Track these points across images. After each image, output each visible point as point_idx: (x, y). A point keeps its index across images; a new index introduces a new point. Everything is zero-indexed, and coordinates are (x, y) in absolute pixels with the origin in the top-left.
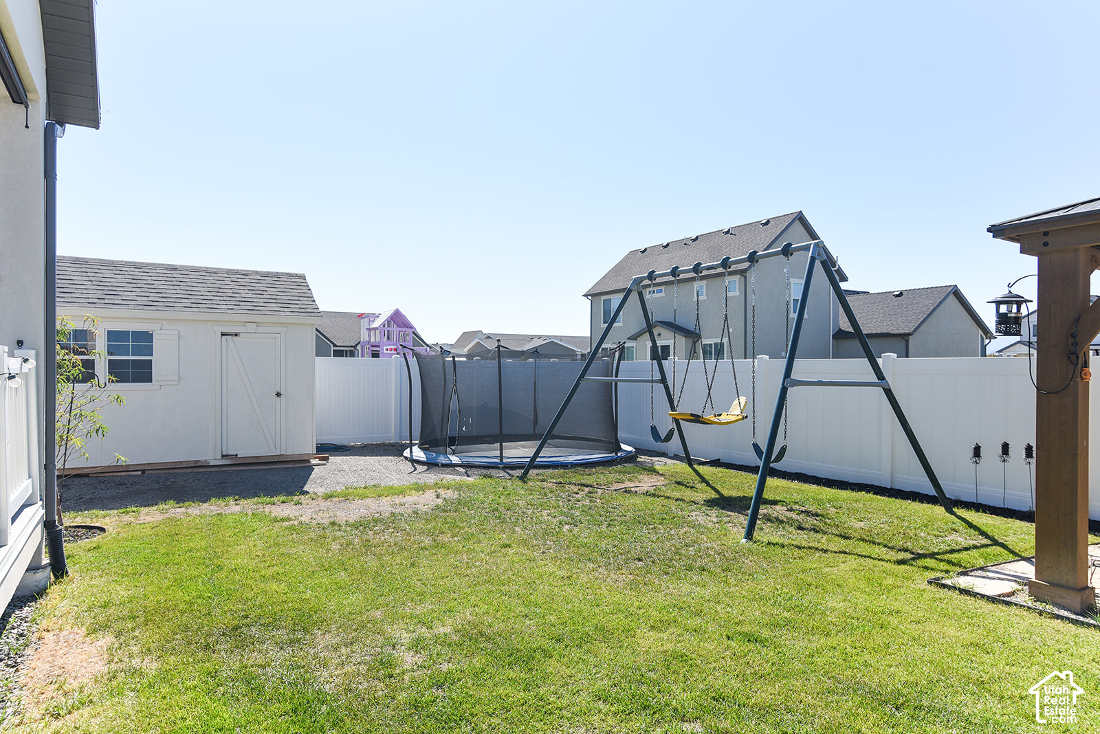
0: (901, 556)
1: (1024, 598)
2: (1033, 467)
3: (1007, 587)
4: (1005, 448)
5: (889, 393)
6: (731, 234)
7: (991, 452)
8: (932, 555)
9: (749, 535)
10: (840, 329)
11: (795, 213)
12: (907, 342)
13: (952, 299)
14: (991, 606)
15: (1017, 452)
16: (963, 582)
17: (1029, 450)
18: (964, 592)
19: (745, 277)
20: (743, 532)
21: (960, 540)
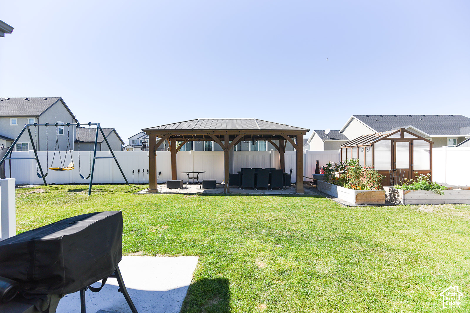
0: (125, 192)
1: (148, 193)
2: (149, 174)
3: (146, 192)
4: (143, 170)
5: (116, 160)
6: (28, 100)
7: (141, 171)
8: (130, 191)
9: (90, 194)
10: (77, 140)
11: (59, 98)
12: (100, 145)
13: (113, 132)
14: (143, 195)
15: (146, 171)
16: (138, 193)
17: (148, 170)
18: (138, 194)
19: (38, 119)
20: (88, 193)
21: (134, 188)
